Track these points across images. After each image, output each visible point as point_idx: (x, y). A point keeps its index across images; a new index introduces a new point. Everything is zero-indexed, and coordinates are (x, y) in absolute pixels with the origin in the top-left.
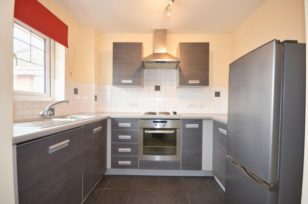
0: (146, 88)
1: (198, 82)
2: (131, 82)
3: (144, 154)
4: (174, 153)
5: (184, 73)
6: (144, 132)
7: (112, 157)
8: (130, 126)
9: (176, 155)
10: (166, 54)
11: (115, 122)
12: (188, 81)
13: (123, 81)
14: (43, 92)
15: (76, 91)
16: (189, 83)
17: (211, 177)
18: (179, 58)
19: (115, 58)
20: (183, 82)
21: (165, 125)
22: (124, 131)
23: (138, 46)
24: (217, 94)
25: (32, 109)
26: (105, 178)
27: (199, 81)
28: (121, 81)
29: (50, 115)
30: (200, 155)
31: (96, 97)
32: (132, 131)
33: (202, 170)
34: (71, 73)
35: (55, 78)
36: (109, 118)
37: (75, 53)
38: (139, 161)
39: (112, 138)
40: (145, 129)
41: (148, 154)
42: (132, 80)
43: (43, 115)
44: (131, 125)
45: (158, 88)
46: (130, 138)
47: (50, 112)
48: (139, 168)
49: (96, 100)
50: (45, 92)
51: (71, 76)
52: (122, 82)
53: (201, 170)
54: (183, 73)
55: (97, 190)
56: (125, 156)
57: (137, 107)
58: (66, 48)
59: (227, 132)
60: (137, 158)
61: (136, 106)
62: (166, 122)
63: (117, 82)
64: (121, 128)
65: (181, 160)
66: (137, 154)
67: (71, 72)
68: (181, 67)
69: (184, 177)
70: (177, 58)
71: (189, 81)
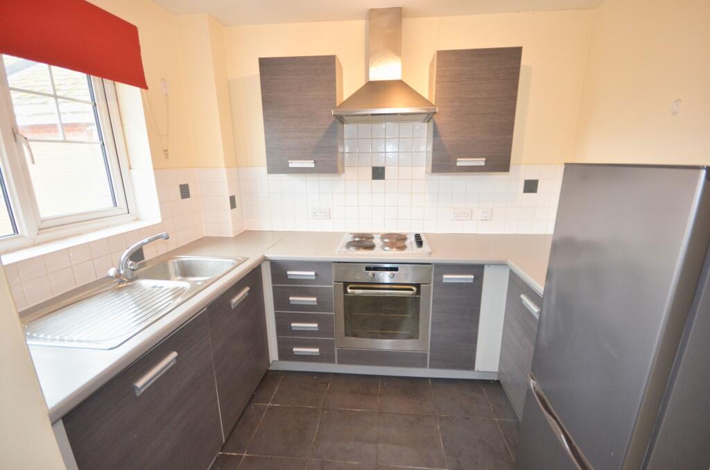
0: (349, 173)
1: (481, 162)
2: (313, 165)
3: (346, 335)
4: (413, 335)
5: (446, 138)
6: (345, 291)
7: (278, 338)
8: (314, 278)
9: (418, 338)
10: (400, 84)
11: (278, 269)
12: (456, 161)
13: (294, 164)
14: (111, 204)
15: (185, 191)
16: (458, 164)
17: (494, 381)
18: (434, 103)
19: (267, 102)
20: (443, 163)
21: (394, 275)
22: (302, 288)
23: (324, 67)
24: (531, 186)
25: (93, 259)
26: (269, 377)
27: (484, 159)
28: (288, 163)
29: (134, 270)
30: (473, 340)
31: (232, 199)
32: (319, 288)
33: (476, 369)
34: (166, 151)
35: (130, 168)
36: (265, 259)
37: (167, 95)
38: (336, 349)
39: (275, 303)
40: (346, 284)
41: (355, 336)
42: (313, 161)
43: (118, 276)
44: (316, 275)
45: (378, 173)
46: (316, 304)
47: (131, 265)
48: (336, 360)
49: (233, 205)
50: (115, 204)
51: (167, 158)
52: (290, 165)
53: (473, 369)
54: (443, 139)
55: (252, 407)
56: (306, 338)
57: (330, 218)
58: (143, 90)
59: (540, 313)
60: (332, 344)
61: (328, 217)
62: (396, 269)
63: (277, 166)
64: (295, 281)
65: (429, 350)
66: (331, 334)
67: (165, 148)
68: (437, 122)
69: (433, 379)
70: (428, 103)
71: (459, 159)
